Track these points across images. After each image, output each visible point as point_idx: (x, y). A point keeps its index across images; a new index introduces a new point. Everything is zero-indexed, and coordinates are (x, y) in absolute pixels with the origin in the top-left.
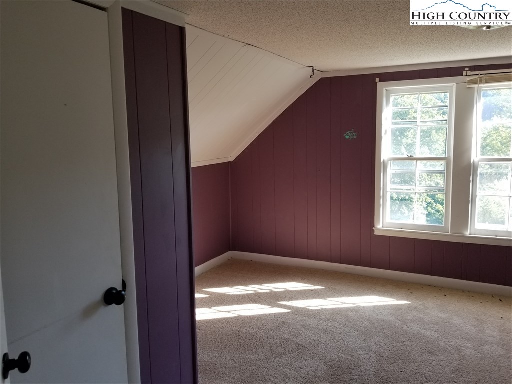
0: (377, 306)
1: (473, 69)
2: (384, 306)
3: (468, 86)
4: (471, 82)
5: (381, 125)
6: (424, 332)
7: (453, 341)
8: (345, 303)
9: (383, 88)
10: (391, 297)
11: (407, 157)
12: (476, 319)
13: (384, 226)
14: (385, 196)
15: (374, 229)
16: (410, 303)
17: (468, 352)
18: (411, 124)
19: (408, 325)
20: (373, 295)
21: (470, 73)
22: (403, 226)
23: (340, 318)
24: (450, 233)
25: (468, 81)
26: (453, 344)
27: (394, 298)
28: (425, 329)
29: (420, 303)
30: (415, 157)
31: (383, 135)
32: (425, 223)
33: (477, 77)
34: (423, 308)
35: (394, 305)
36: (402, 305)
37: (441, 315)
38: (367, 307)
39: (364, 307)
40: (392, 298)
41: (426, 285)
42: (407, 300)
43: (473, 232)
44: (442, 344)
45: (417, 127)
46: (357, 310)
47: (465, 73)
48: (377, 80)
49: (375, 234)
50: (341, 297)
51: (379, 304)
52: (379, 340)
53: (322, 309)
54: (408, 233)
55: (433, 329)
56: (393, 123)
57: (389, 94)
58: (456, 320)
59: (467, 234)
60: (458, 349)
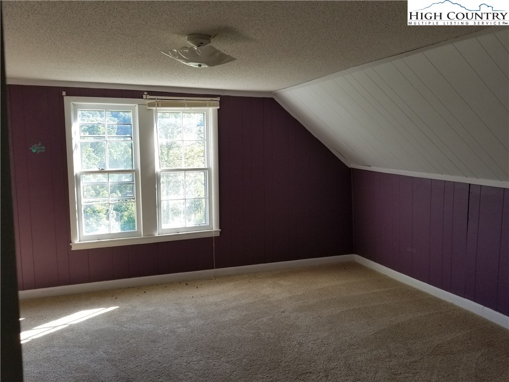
0: (90, 319)
1: (151, 93)
2: (96, 317)
3: (148, 108)
4: (150, 105)
5: (71, 139)
6: (141, 327)
7: (166, 326)
8: (56, 327)
9: (70, 102)
10: (99, 306)
11: (99, 170)
12: (175, 303)
13: (81, 240)
14: (79, 209)
15: (71, 244)
16: (118, 307)
17: (180, 331)
18: (99, 139)
19: (126, 326)
20: (80, 310)
21: (149, 97)
22: (100, 237)
23: (57, 341)
24: (142, 236)
25: (148, 103)
26: (167, 328)
27: (103, 307)
28: (141, 325)
29: (127, 304)
30: (106, 170)
31: (73, 149)
32: (119, 231)
33: (154, 101)
34: (131, 308)
35: (105, 313)
36: (112, 311)
37: (149, 309)
38: (80, 323)
39: (77, 324)
40: (101, 307)
41: (125, 288)
42: (115, 305)
43: (160, 232)
44: (159, 331)
45: (106, 142)
46: (71, 329)
47: (144, 96)
48: (64, 93)
49: (73, 249)
50: (47, 322)
51: (91, 316)
52: (106, 348)
53: (33, 340)
54: (106, 243)
55: (147, 322)
56: (81, 137)
57: (76, 108)
58: (162, 309)
59: (157, 235)
60: (173, 331)
